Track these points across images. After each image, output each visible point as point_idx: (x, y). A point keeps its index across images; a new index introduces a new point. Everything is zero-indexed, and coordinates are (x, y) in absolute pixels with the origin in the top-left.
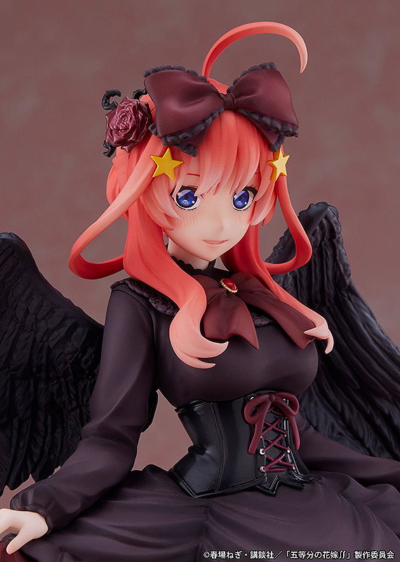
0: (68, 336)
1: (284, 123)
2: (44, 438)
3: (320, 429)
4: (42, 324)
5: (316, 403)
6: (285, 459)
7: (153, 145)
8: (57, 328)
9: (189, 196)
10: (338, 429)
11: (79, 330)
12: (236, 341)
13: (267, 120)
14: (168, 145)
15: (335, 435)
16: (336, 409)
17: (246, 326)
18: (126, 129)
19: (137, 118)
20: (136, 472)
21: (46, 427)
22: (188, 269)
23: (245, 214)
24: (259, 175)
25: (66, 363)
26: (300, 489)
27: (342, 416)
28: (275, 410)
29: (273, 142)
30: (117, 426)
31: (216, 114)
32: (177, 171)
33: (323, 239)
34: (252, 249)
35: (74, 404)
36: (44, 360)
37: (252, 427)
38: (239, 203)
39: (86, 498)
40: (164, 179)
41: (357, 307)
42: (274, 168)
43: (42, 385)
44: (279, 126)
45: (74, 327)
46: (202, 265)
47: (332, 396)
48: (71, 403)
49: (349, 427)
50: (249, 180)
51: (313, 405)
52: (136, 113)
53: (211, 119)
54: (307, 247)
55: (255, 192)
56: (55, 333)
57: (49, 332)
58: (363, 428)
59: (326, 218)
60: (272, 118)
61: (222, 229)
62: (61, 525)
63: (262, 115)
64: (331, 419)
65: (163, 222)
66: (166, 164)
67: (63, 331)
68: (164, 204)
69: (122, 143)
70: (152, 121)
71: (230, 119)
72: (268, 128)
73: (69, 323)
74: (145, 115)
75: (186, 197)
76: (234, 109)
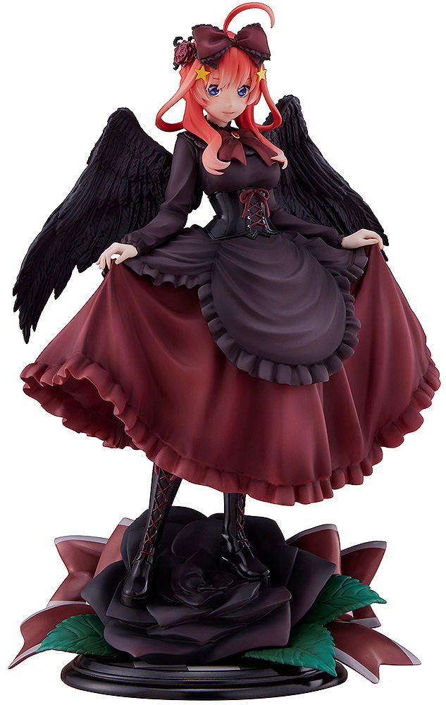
0: (156, 161)
1: (262, 53)
2: (146, 213)
3: (296, 213)
4: (143, 154)
5: (294, 200)
6: (262, 222)
7: (196, 63)
8: (150, 156)
9: (215, 90)
10: (306, 213)
11: (162, 157)
12: (235, 161)
13: (253, 51)
14: (203, 64)
15: (305, 217)
16: (305, 203)
17: (240, 154)
18: (183, 56)
19: (188, 50)
20: (187, 228)
21: (147, 208)
22: (216, 127)
23: (244, 99)
24: (250, 79)
25: (156, 174)
26: (269, 237)
27: (309, 206)
28: (257, 197)
29: (257, 63)
30: (176, 204)
31: (227, 49)
32: (208, 77)
33: (291, 114)
34: (250, 117)
35: (161, 195)
36: (145, 173)
37: (244, 205)
38: (241, 94)
39: (159, 239)
40: (201, 81)
41: (312, 149)
42: (258, 76)
43: (145, 186)
44: (260, 55)
45: (159, 156)
46: (224, 125)
47: (303, 196)
48: (159, 195)
49: (313, 213)
50: (245, 81)
51: (292, 201)
52: (188, 48)
53: (224, 51)
54: (278, 116)
55: (249, 88)
56: (150, 159)
57: (147, 158)
58: (320, 213)
59: (292, 103)
60: (256, 51)
61: (231, 106)
62: (145, 251)
63: (251, 49)
64: (303, 208)
65: (202, 103)
66: (202, 73)
67: (153, 158)
68: (201, 94)
69: (181, 63)
70: (196, 52)
71: (234, 51)
72: (255, 56)
73: (156, 154)
74: (192, 48)
75: (213, 90)
76: (237, 46)
